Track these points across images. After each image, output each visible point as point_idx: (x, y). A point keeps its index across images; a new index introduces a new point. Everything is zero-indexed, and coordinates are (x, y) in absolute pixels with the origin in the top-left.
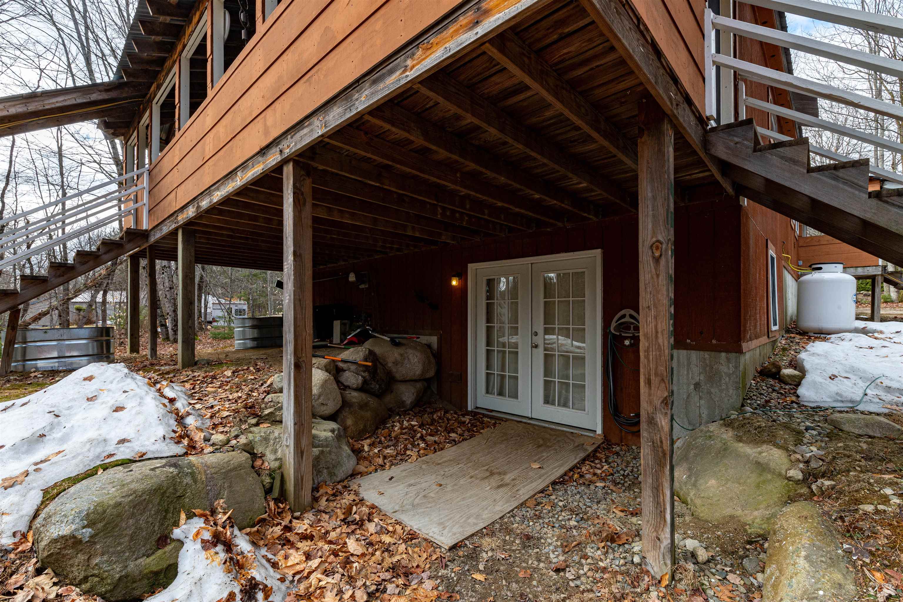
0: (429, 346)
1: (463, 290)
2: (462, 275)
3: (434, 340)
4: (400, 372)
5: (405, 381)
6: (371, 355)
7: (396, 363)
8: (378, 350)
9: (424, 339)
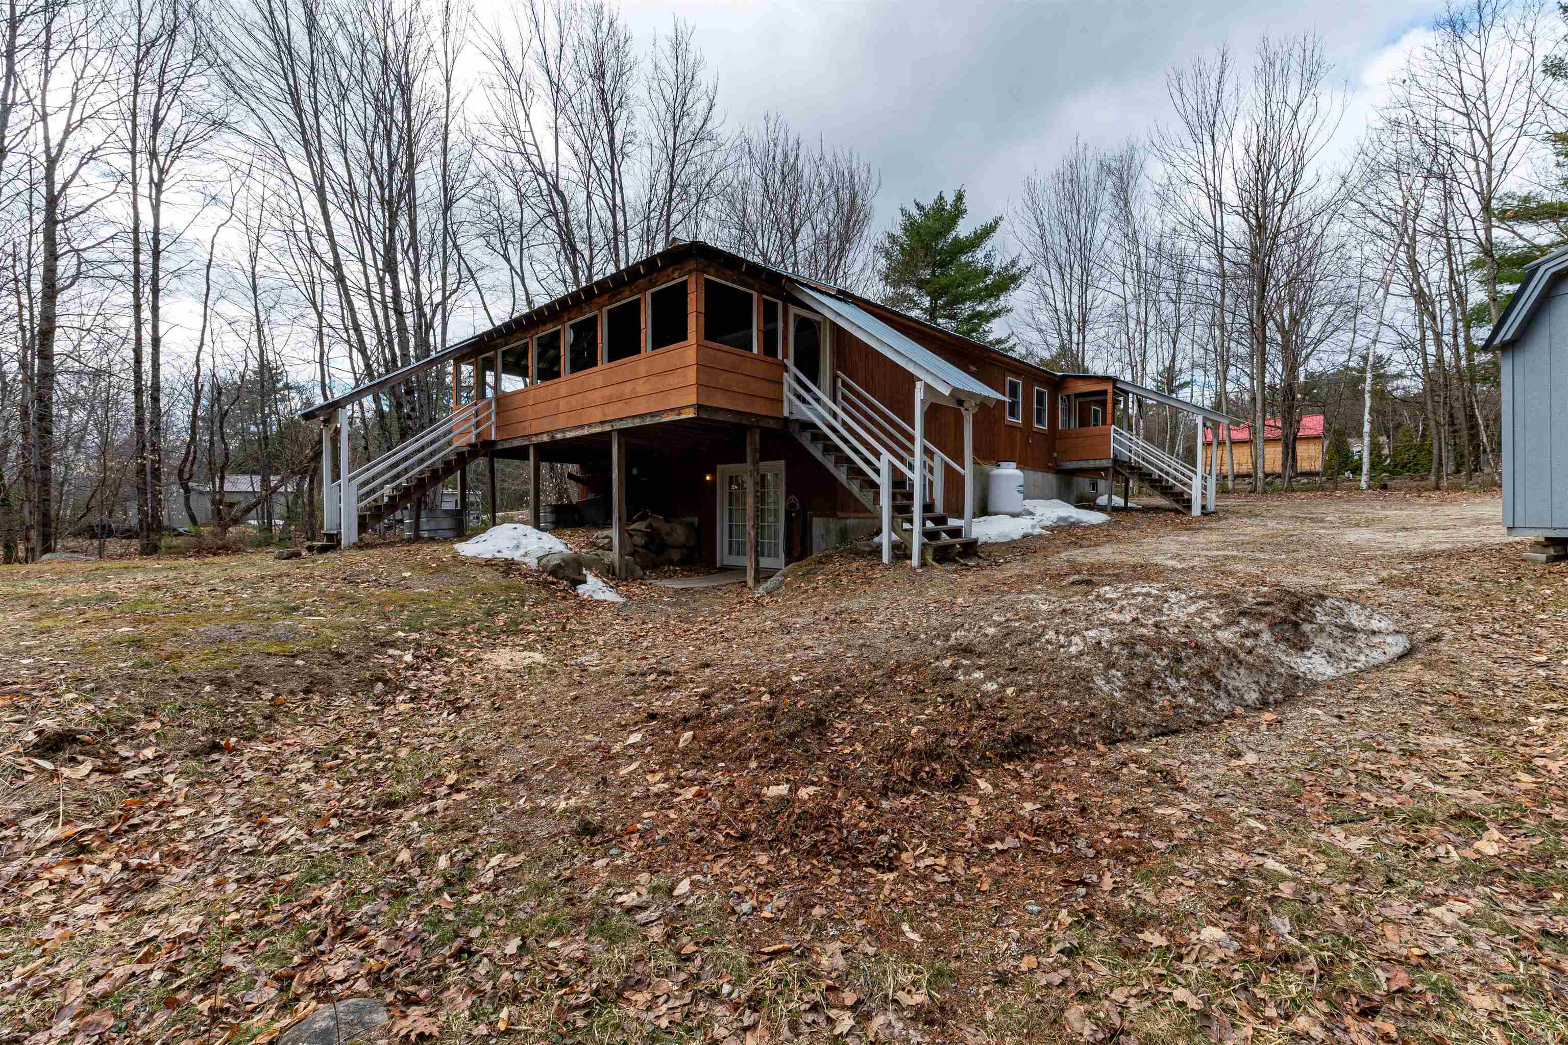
0: (692, 524)
1: (713, 482)
2: (713, 473)
3: (696, 520)
4: (669, 540)
5: (673, 547)
6: (650, 526)
7: (668, 534)
8: (655, 525)
9: (689, 519)
